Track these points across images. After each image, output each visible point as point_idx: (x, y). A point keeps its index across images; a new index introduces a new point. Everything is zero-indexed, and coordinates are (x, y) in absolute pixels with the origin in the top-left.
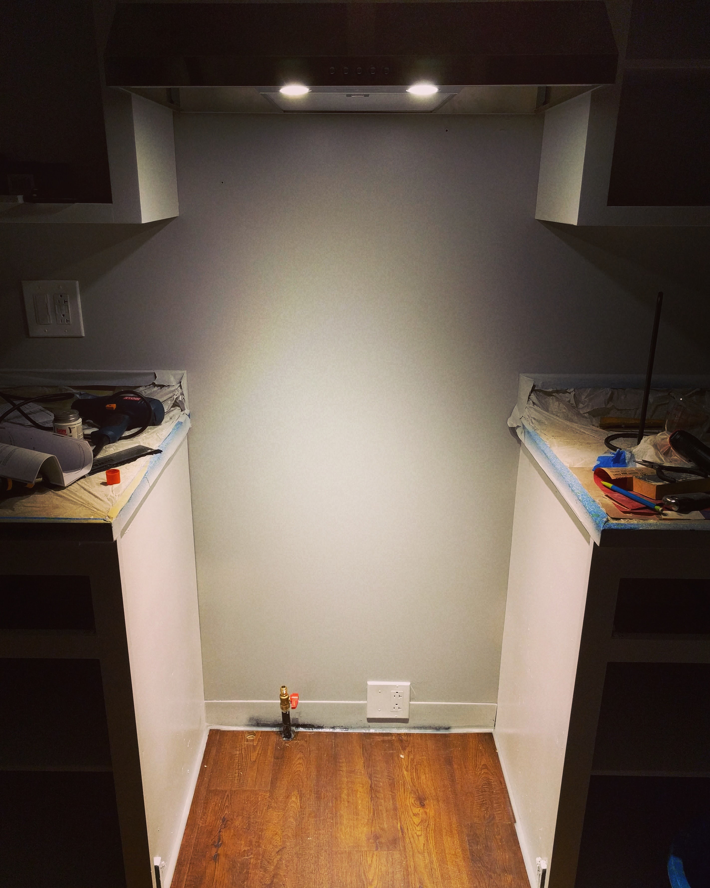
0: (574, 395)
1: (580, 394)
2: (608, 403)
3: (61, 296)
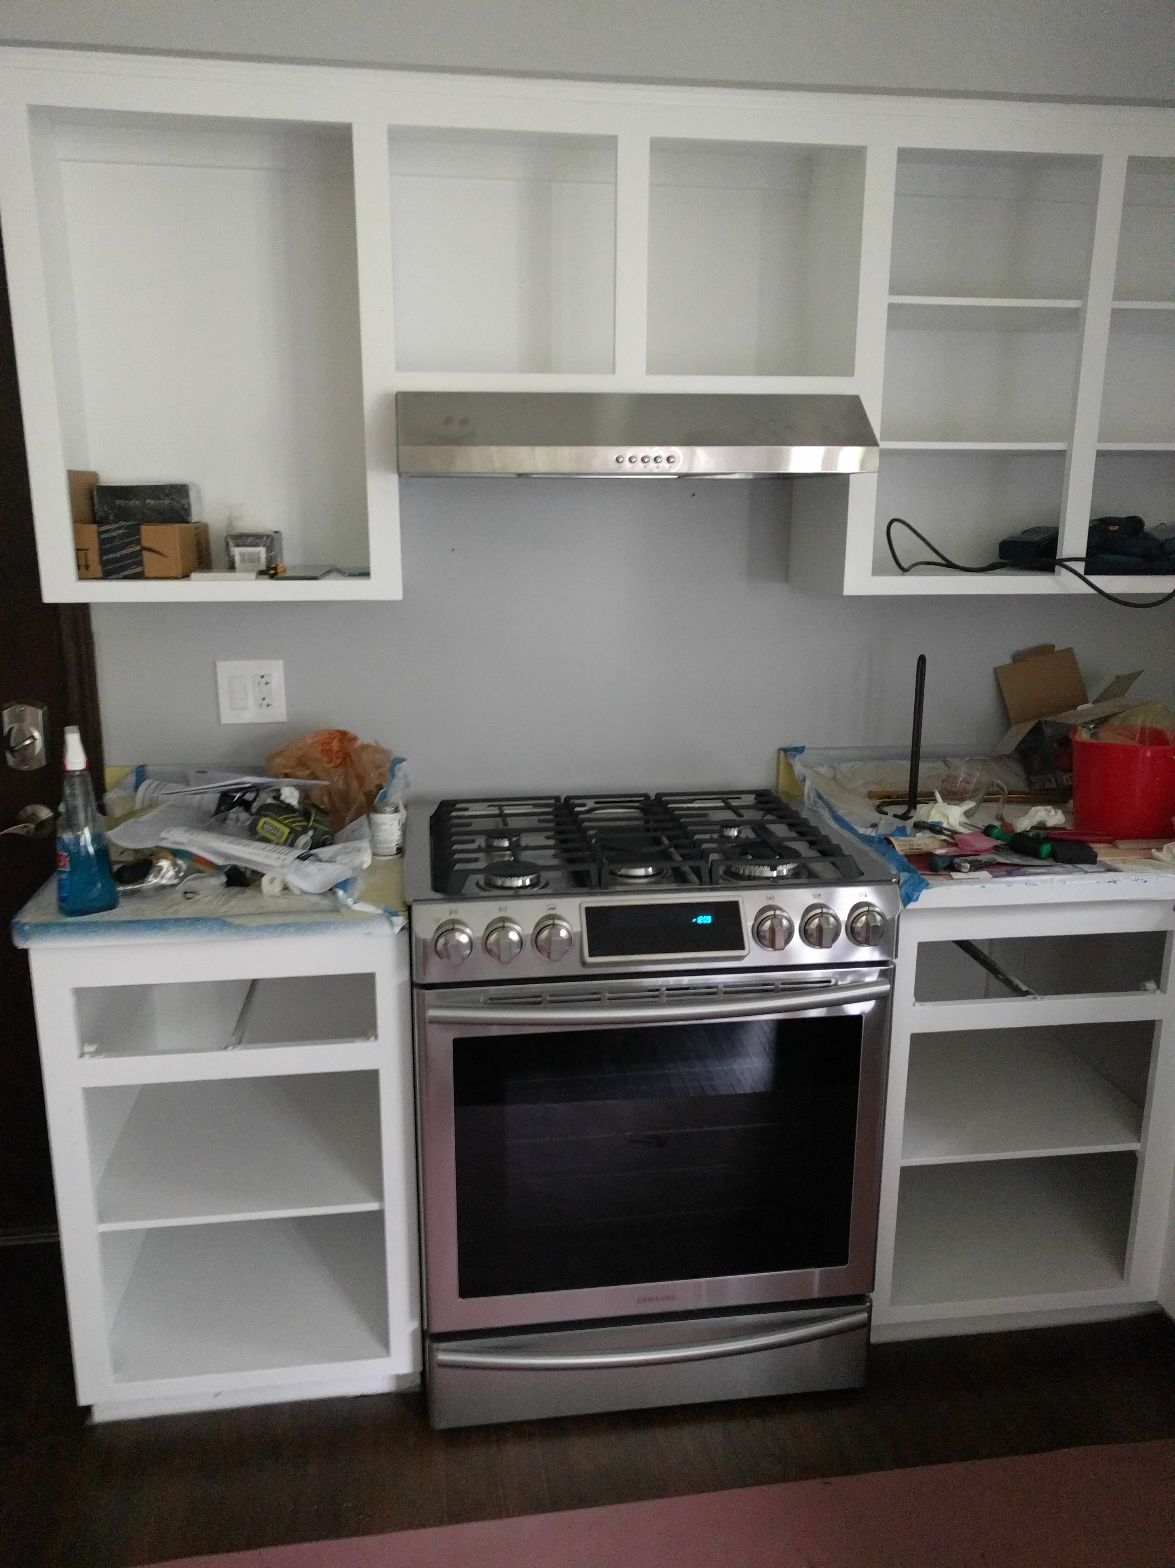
3: (263, 677)
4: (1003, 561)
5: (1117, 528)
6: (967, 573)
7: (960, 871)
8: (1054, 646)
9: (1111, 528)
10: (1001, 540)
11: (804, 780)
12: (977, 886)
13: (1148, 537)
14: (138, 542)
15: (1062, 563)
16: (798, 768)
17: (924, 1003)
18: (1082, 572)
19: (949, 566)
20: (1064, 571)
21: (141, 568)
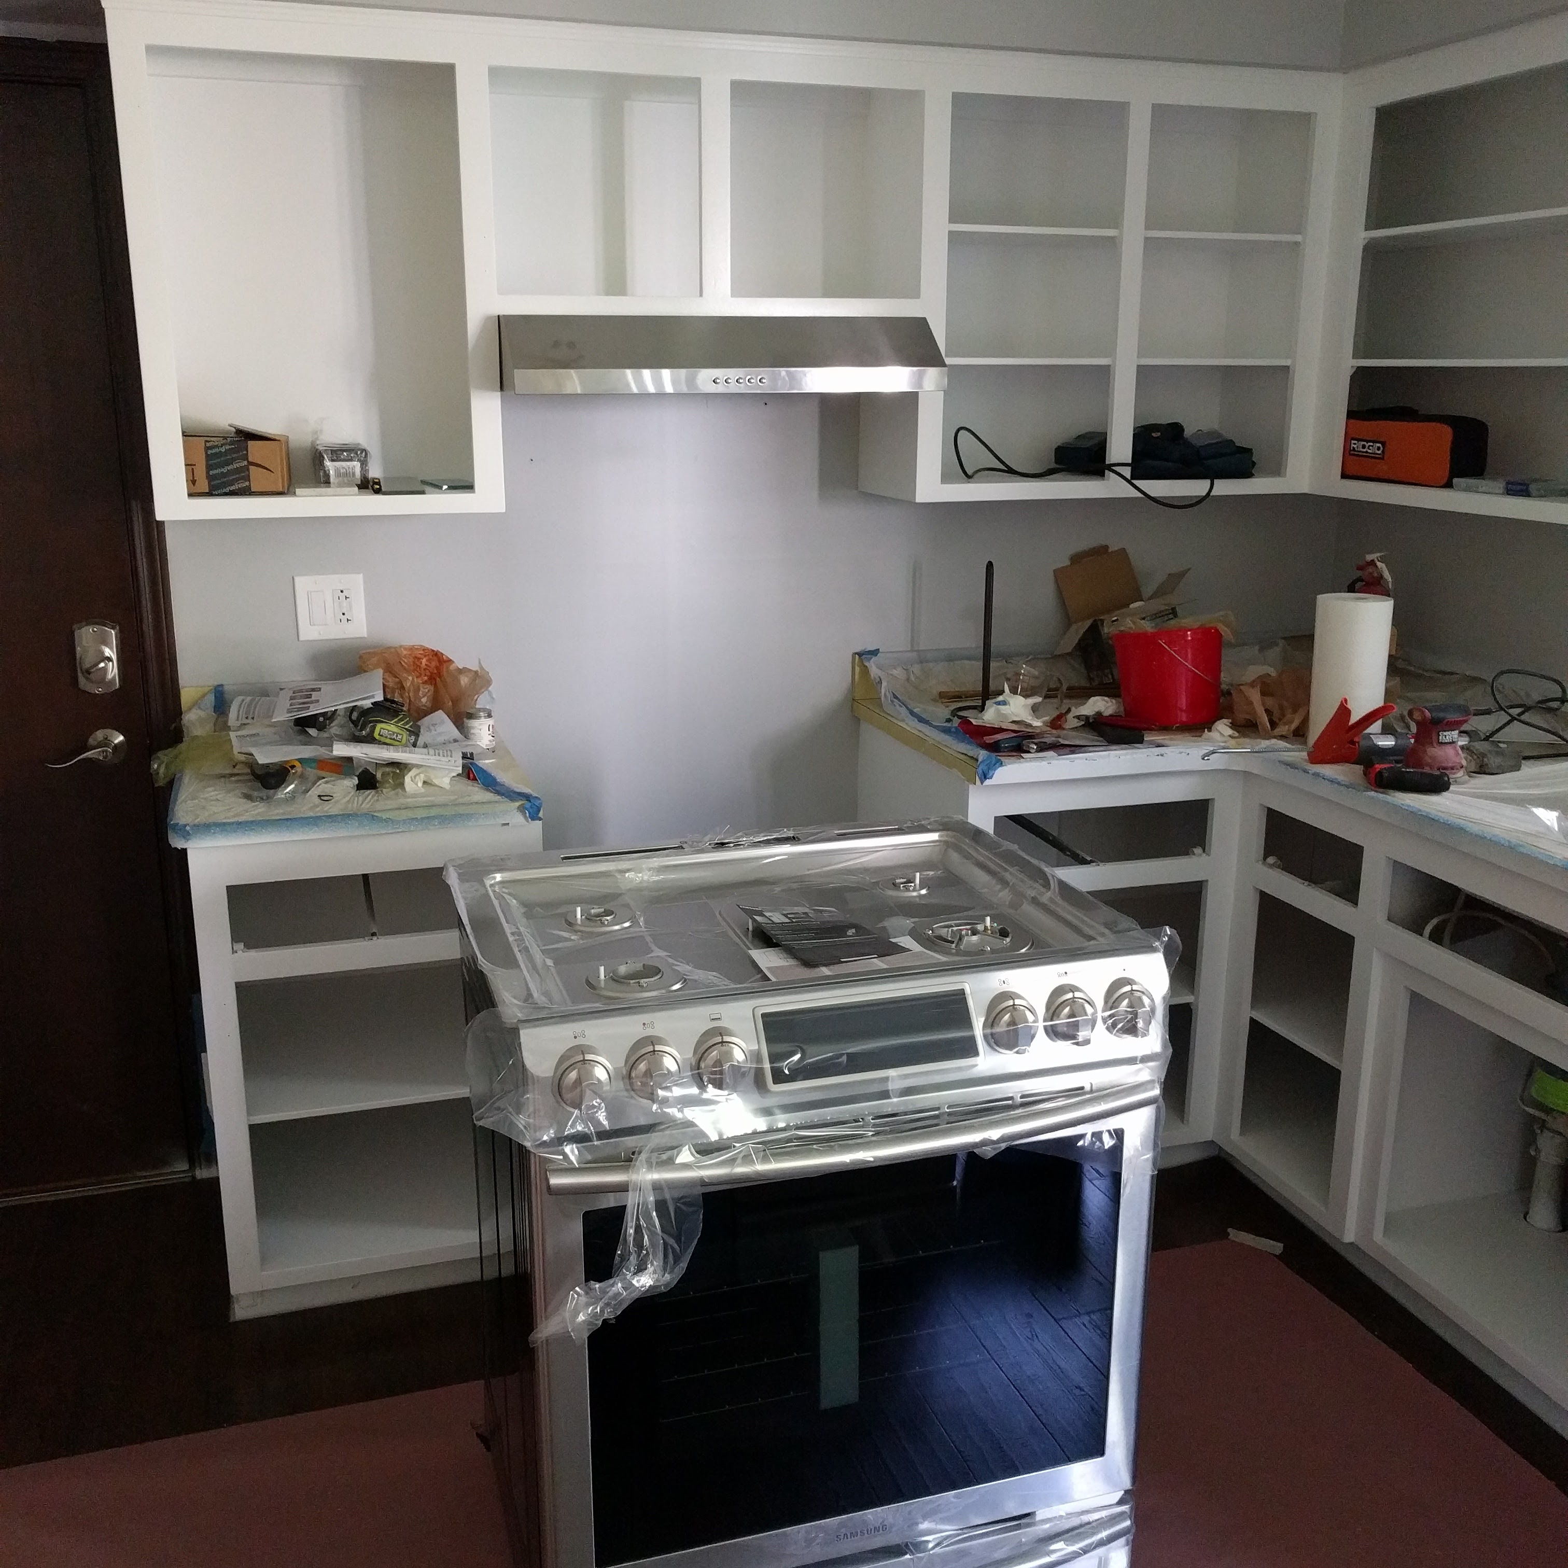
3: (342, 592)
4: (1058, 466)
5: (1159, 434)
6: (1025, 478)
7: (1029, 752)
8: (1107, 547)
9: (1154, 435)
10: (1056, 446)
11: (880, 682)
12: (1044, 763)
13: (1187, 443)
14: (246, 457)
15: (1110, 467)
16: (874, 671)
18: (1129, 477)
19: (1010, 471)
20: (1112, 474)
21: (247, 483)
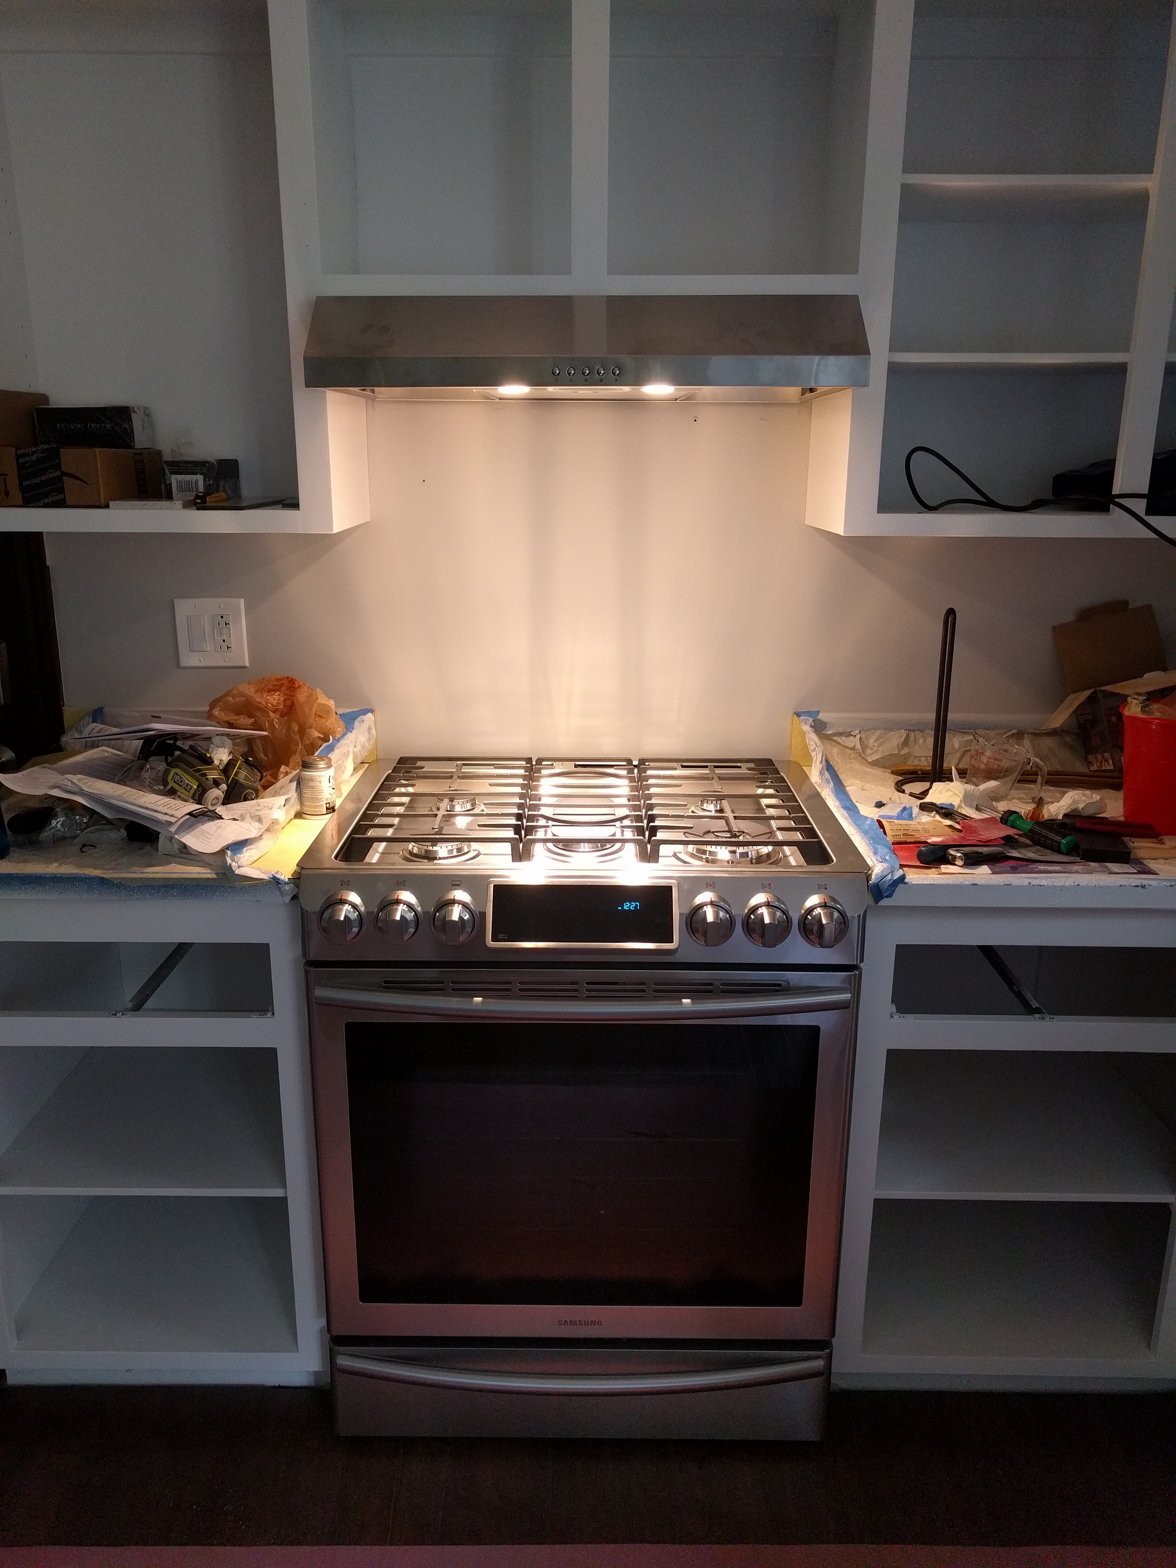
0: (860, 738)
1: (868, 737)
2: (902, 749)
3: (222, 617)
4: (1054, 496)
7: (953, 864)
8: (1126, 603)
10: (1054, 474)
11: (815, 749)
14: (58, 467)
15: (1116, 500)
16: (810, 736)
17: (905, 1015)
18: (1141, 513)
19: (988, 502)
20: (1118, 510)
21: (62, 496)
